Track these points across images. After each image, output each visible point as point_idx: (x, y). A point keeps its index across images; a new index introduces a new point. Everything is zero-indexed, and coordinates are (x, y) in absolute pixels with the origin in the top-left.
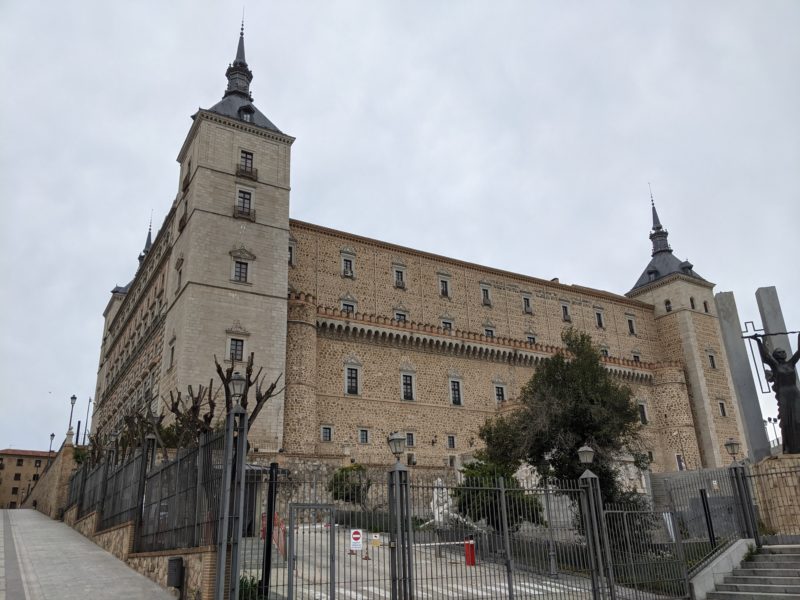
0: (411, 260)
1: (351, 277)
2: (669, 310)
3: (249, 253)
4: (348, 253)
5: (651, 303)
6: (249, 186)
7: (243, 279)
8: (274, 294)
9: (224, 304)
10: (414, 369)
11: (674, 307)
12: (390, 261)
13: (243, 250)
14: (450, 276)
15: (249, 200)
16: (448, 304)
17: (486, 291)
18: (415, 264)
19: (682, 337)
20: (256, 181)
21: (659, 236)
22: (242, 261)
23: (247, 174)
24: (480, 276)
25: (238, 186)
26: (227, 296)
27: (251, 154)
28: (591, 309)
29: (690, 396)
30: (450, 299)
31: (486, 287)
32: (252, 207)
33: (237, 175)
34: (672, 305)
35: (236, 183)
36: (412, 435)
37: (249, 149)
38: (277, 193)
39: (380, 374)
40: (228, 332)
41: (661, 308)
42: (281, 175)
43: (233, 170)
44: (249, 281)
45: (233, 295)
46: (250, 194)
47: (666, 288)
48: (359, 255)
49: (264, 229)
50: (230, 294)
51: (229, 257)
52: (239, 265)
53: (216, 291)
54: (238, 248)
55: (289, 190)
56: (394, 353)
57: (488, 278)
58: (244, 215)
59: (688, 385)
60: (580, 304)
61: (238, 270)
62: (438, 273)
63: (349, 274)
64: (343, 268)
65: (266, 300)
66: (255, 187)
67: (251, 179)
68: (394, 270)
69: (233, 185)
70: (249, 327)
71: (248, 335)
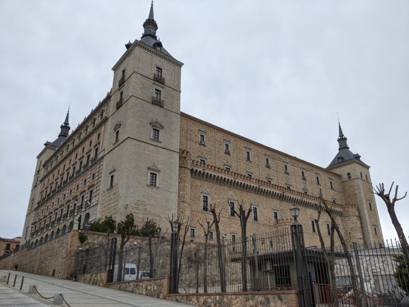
0: (232, 139)
1: (204, 145)
2: (349, 177)
3: (161, 125)
4: (202, 131)
5: (340, 173)
6: (160, 86)
7: (156, 139)
8: (173, 149)
9: (146, 152)
10: (236, 198)
11: (353, 176)
12: (223, 138)
13: (157, 123)
14: (251, 149)
15: (160, 94)
16: (250, 165)
17: (267, 160)
18: (234, 141)
19: (356, 192)
20: (163, 84)
21: (342, 140)
22: (156, 128)
23: (159, 80)
24: (264, 151)
25: (154, 86)
26: (149, 148)
27: (161, 70)
28: (314, 174)
29: (361, 223)
30: (251, 162)
31: (268, 158)
32: (162, 99)
33: (154, 80)
34: (351, 175)
35: (153, 84)
36: (234, 236)
37: (160, 66)
38: (174, 93)
39: (219, 200)
40: (149, 168)
41: (345, 177)
42: (176, 83)
43: (152, 77)
44: (160, 140)
45: (152, 148)
46: (160, 91)
47: (348, 166)
48: (208, 133)
49: (168, 112)
50: (150, 147)
51: (150, 125)
52: (154, 131)
53: (143, 144)
54: (154, 121)
55: (180, 92)
56: (225, 189)
57: (269, 153)
58: (157, 103)
59: (360, 217)
60: (309, 171)
61: (154, 133)
62: (246, 148)
63: (203, 143)
64: (200, 140)
65: (168, 152)
66: (163, 88)
67: (162, 83)
68: (225, 143)
69: (152, 85)
70: (160, 167)
71: (159, 171)
